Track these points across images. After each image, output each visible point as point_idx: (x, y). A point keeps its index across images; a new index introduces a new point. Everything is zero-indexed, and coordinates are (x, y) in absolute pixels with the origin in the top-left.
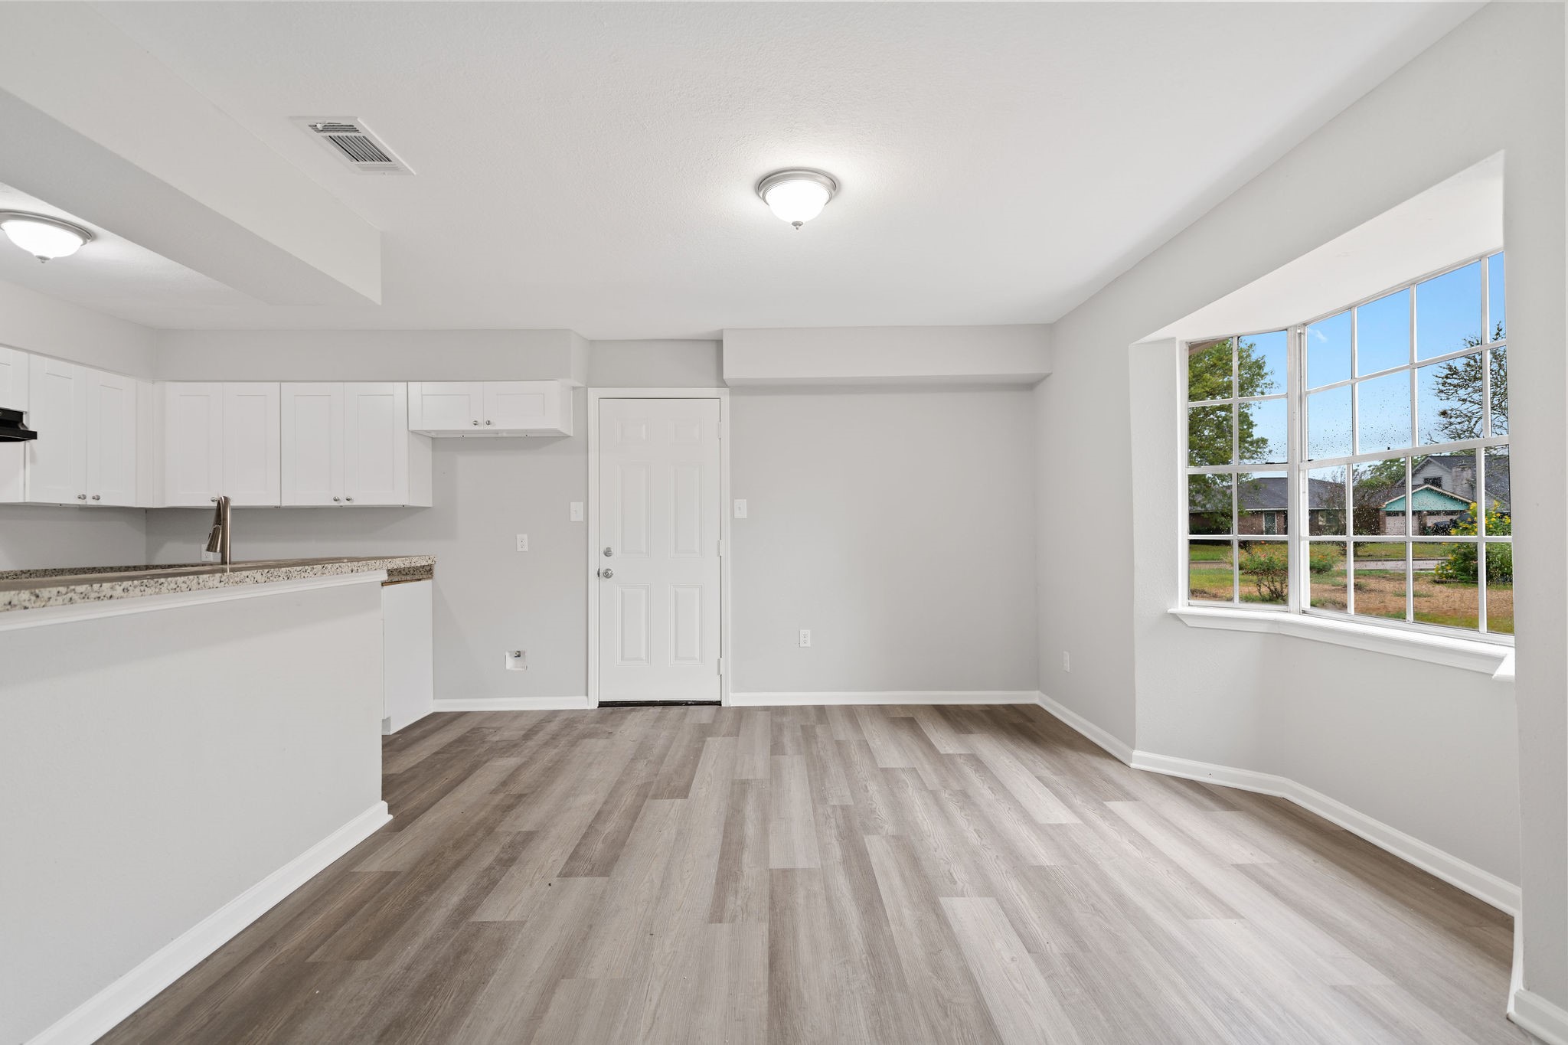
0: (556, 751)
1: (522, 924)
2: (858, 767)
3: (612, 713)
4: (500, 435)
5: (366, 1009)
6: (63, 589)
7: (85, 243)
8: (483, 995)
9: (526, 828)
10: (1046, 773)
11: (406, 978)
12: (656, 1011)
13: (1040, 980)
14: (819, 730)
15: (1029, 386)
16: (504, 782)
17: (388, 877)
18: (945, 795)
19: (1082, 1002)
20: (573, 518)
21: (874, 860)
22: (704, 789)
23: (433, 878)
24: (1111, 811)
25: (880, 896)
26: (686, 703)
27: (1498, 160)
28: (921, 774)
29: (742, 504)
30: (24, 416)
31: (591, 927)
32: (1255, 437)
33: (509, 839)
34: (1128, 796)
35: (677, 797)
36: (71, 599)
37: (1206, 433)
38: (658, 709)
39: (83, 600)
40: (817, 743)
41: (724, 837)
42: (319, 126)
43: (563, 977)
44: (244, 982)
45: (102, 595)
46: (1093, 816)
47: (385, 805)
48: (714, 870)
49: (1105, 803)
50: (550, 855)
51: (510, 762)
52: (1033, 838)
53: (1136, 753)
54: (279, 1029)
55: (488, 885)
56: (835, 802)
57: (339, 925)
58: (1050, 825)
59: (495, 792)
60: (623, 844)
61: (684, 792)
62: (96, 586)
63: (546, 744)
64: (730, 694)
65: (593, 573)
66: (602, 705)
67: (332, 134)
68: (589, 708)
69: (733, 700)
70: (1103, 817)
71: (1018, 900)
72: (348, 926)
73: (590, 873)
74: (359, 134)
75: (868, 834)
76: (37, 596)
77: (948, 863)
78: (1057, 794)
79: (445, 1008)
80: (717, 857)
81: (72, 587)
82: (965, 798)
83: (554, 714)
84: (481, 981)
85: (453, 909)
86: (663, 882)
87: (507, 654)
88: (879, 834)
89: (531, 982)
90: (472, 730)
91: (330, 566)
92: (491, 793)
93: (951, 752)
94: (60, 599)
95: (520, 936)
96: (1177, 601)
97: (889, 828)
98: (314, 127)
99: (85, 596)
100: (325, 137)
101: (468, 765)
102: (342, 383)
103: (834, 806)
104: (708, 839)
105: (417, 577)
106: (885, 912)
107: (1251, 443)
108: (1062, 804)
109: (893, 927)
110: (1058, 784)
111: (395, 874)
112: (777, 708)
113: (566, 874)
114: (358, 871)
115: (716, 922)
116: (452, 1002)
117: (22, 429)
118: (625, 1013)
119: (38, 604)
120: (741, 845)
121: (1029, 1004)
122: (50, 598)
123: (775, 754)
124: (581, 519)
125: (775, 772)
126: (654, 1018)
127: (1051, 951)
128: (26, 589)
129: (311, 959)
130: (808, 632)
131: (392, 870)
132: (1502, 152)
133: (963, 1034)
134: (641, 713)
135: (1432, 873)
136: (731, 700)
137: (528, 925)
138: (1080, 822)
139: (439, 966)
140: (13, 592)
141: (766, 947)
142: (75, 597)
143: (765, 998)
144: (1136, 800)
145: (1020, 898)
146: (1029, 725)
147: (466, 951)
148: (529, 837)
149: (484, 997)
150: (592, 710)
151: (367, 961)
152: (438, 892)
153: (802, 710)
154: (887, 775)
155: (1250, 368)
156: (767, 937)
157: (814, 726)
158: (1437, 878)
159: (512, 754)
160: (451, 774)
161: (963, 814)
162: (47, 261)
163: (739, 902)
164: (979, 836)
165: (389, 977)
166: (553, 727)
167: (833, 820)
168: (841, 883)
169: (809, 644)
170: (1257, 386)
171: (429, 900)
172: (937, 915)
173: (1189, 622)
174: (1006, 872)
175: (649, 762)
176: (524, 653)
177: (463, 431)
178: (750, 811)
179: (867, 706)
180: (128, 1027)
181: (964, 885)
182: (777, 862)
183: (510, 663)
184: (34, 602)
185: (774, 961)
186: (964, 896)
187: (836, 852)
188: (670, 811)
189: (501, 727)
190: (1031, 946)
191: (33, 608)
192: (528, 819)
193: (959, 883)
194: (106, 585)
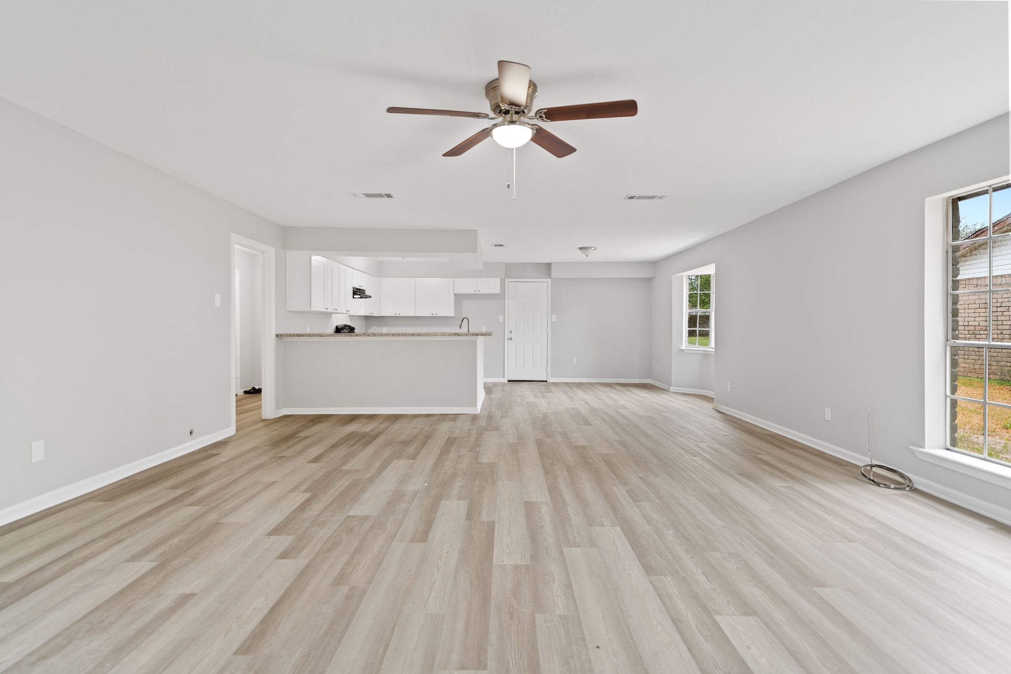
3: (512, 384)
15: (649, 280)
20: (500, 321)
26: (536, 381)
29: (554, 317)
38: (528, 382)
40: (582, 388)
53: (671, 388)
64: (550, 378)
65: (506, 338)
66: (509, 381)
68: (505, 382)
83: (495, 383)
96: (683, 346)
102: (434, 278)
112: (566, 382)
124: (502, 321)
130: (575, 359)
153: (574, 383)
169: (576, 363)
173: (685, 351)
179: (595, 383)
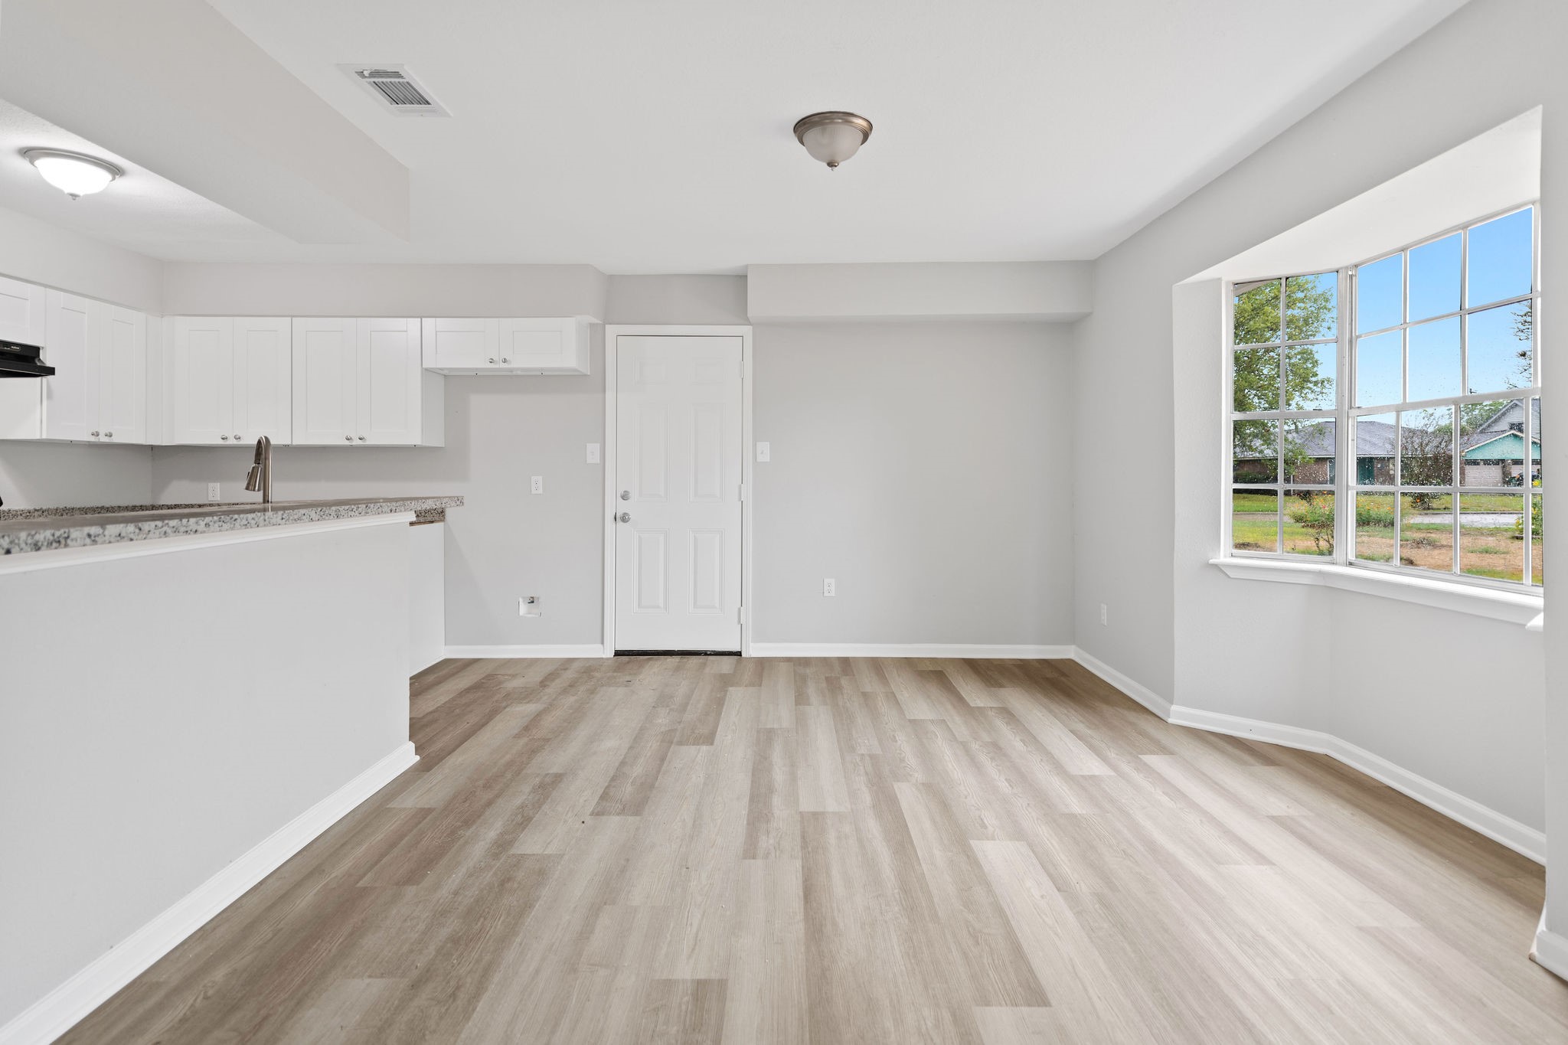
0: (576, 698)
1: (562, 856)
2: (886, 718)
3: (628, 662)
4: (514, 373)
5: (421, 927)
6: (160, 524)
7: (114, 179)
8: (531, 917)
9: (554, 770)
10: (1081, 727)
11: (455, 902)
12: (697, 934)
13: (1069, 915)
14: (844, 682)
15: (1071, 326)
16: (527, 727)
17: (424, 813)
18: (975, 746)
19: (1110, 935)
20: (590, 460)
21: (904, 805)
22: (730, 737)
23: (468, 814)
24: (1145, 764)
25: (910, 837)
26: (705, 653)
27: (1536, 115)
28: (950, 726)
29: (764, 447)
30: (41, 351)
31: (628, 860)
32: (1319, 378)
33: (537, 780)
34: (1164, 750)
35: (703, 743)
36: (165, 532)
37: (1265, 372)
38: (676, 659)
39: (175, 534)
40: (842, 694)
41: (752, 781)
42: (366, 73)
43: (605, 904)
44: (300, 903)
45: (189, 529)
46: (1126, 768)
47: (411, 746)
48: (745, 812)
49: (1139, 756)
50: (581, 793)
51: (530, 708)
52: (1065, 788)
53: (1174, 708)
54: (341, 943)
55: (523, 821)
56: (863, 751)
57: (382, 856)
58: (1082, 776)
59: (517, 736)
60: (652, 787)
61: (709, 739)
62: (185, 521)
63: (565, 691)
64: (751, 644)
65: (609, 517)
66: (618, 653)
67: (376, 80)
68: (604, 657)
69: (753, 650)
70: (1137, 770)
71: (1049, 844)
72: (392, 855)
73: (622, 812)
74: (403, 80)
75: (898, 781)
76: (140, 529)
77: (979, 810)
78: (1092, 748)
79: (495, 928)
80: (746, 800)
81: (166, 522)
82: (997, 750)
83: (569, 661)
84: (528, 905)
85: (491, 843)
86: (694, 822)
87: (521, 600)
88: (908, 781)
89: (575, 908)
90: (486, 676)
91: (372, 506)
92: (514, 737)
93: (982, 705)
94: (157, 532)
95: (559, 867)
96: (1220, 551)
97: (919, 776)
98: (361, 74)
99: (176, 531)
100: (369, 83)
101: (488, 710)
102: (355, 319)
103: (863, 755)
104: (738, 782)
105: (429, 519)
106: (916, 852)
107: (1316, 383)
108: (1096, 757)
109: (923, 865)
110: (1092, 737)
111: (429, 811)
112: (799, 659)
113: (598, 813)
114: (393, 806)
115: (749, 859)
116: (502, 922)
117: (39, 364)
118: (668, 936)
119: (140, 537)
120: (771, 790)
121: (1058, 935)
122: (149, 531)
123: (800, 704)
124: (598, 460)
125: (801, 722)
126: (696, 940)
127: (1081, 890)
128: (132, 522)
129: (361, 884)
130: (832, 581)
131: (426, 807)
132: (1540, 108)
133: (993, 960)
134: (659, 663)
135: (1472, 828)
136: (752, 651)
137: (566, 857)
138: (1113, 773)
139: (485, 892)
140: (122, 525)
141: (800, 881)
142: (169, 531)
143: (802, 926)
144: (1173, 754)
145: (1050, 842)
146: (1063, 679)
147: (509, 879)
148: (558, 778)
149: (532, 919)
150: (608, 659)
151: (415, 887)
152: (474, 827)
153: (825, 661)
154: (916, 726)
155: (1316, 300)
156: (801, 873)
157: (839, 678)
158: (1478, 833)
159: (531, 700)
160: (472, 719)
161: (993, 764)
162: (77, 198)
163: (771, 841)
164: (1010, 785)
165: (438, 901)
166: (569, 675)
167: (862, 768)
168: (873, 827)
169: (833, 594)
170: (1323, 320)
171: (467, 834)
172: (968, 857)
173: (1232, 574)
174: (1037, 819)
175: (671, 710)
176: (538, 598)
177: (477, 369)
178: (777, 757)
179: (893, 659)
180: (199, 939)
181: (995, 830)
182: (806, 805)
183: (523, 608)
184: (138, 535)
185: (809, 892)
186: (995, 840)
187: (866, 797)
188: (696, 756)
189: (517, 674)
190: (1061, 885)
191: (137, 540)
192: (555, 761)
193: (990, 828)
194: (192, 520)
